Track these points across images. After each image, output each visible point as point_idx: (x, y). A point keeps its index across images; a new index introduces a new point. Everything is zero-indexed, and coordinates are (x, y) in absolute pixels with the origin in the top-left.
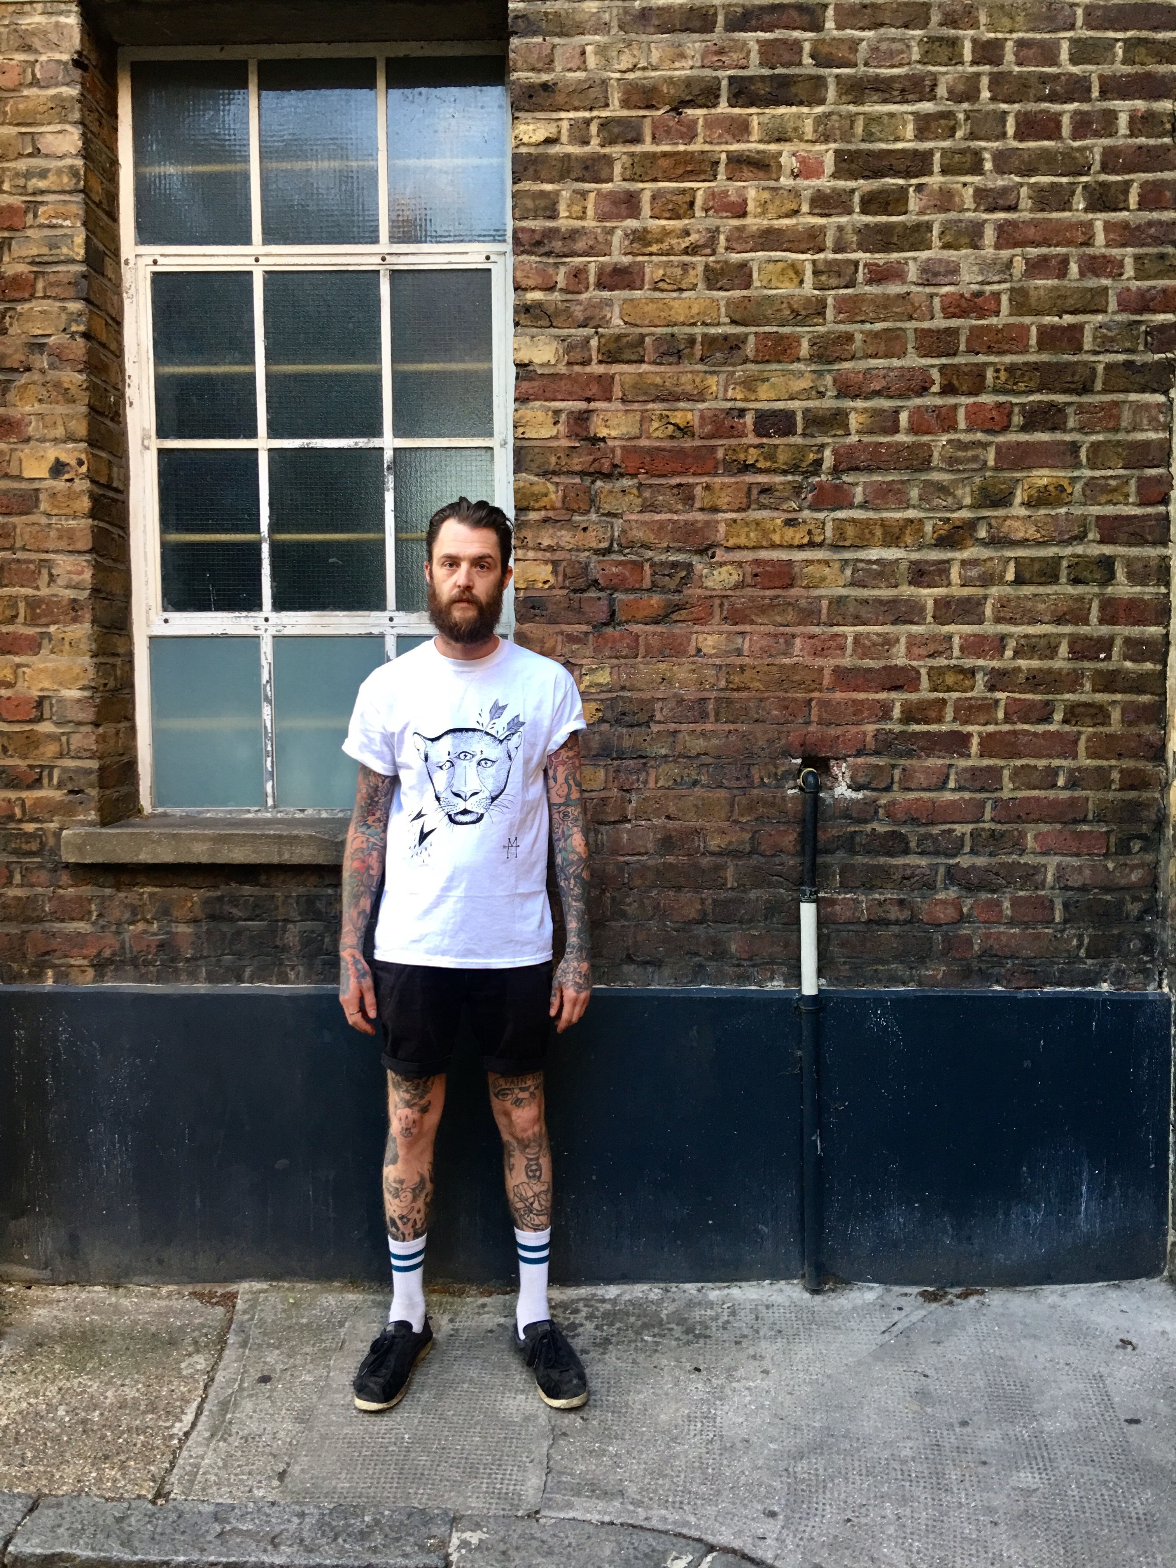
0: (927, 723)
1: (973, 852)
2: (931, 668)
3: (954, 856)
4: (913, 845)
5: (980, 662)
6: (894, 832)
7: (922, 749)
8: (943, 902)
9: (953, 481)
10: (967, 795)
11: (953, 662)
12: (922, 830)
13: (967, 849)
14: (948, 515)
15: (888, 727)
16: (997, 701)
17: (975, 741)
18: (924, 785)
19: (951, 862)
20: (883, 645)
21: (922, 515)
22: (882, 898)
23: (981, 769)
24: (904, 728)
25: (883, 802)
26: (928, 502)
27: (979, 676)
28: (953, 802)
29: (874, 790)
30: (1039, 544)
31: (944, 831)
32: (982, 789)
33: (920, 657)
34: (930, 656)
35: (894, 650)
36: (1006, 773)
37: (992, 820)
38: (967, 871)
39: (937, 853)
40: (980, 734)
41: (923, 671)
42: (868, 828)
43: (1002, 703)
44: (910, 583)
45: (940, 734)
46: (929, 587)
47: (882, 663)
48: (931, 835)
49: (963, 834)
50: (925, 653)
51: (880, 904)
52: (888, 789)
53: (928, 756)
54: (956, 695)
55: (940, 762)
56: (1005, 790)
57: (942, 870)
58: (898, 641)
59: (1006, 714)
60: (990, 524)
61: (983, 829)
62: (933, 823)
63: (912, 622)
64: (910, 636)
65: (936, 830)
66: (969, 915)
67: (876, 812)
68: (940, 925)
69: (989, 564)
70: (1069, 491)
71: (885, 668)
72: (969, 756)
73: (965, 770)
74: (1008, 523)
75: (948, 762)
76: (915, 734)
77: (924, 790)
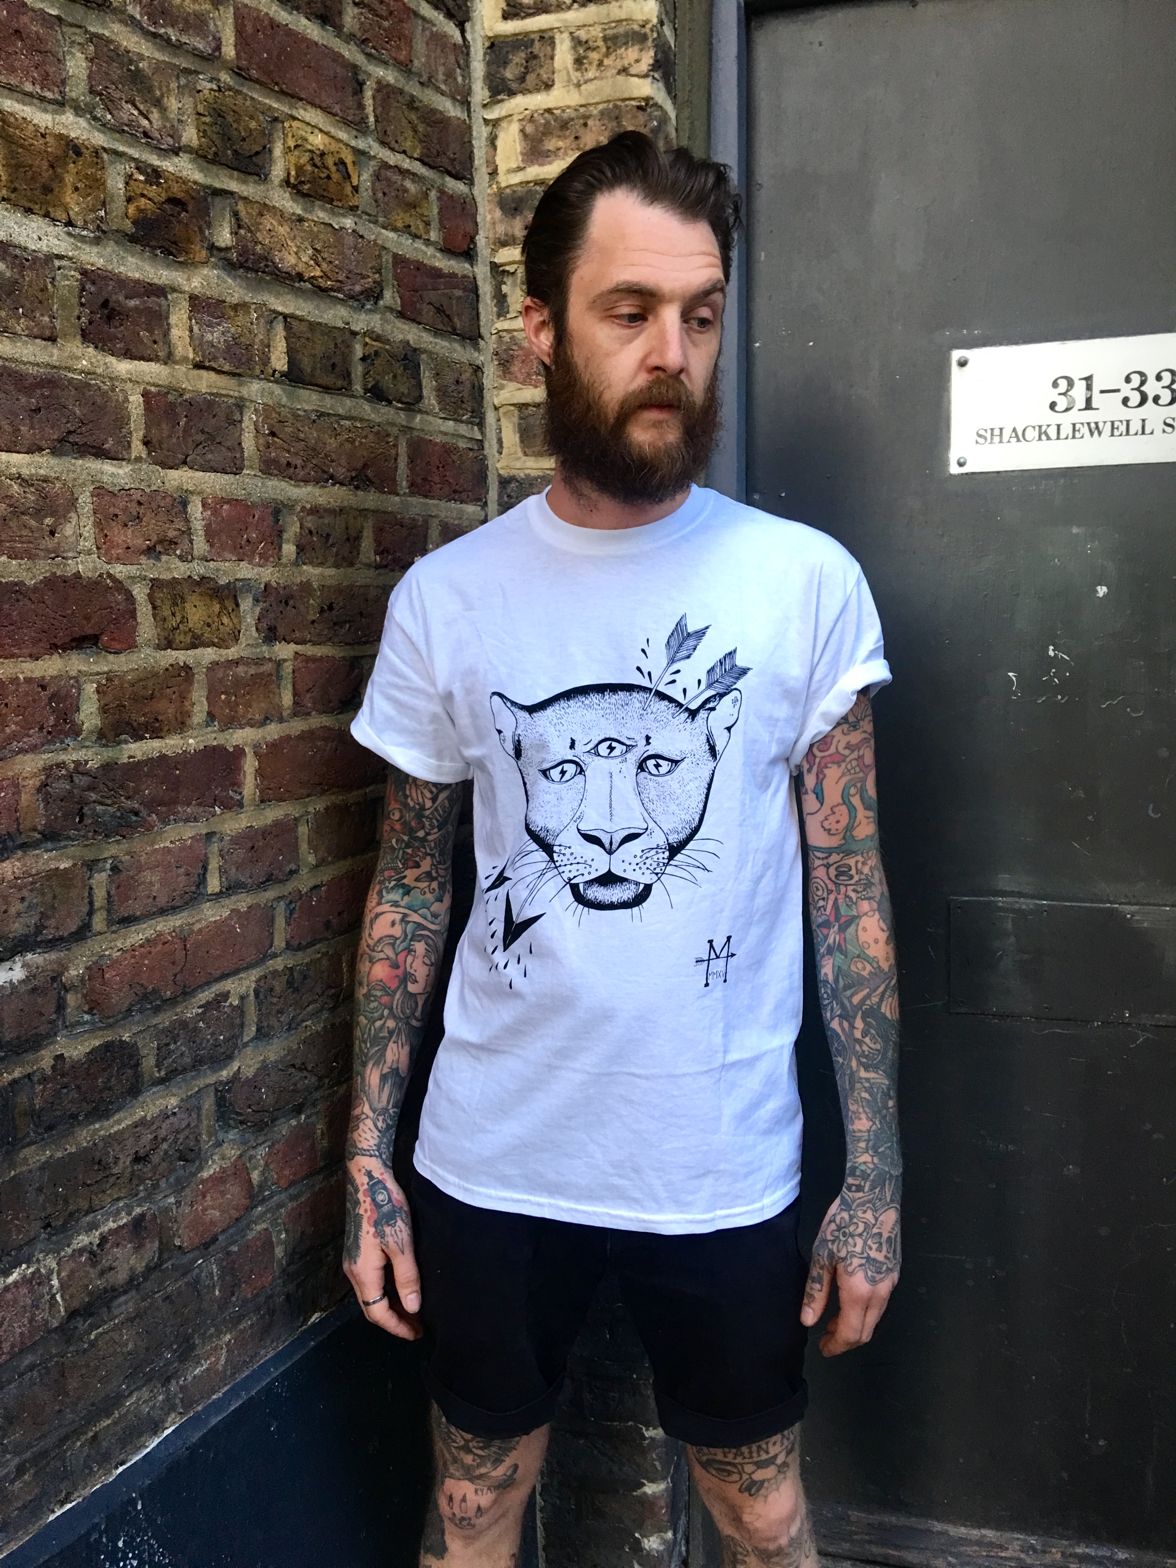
0: (157, 734)
1: (262, 1034)
2: (156, 584)
3: (230, 1058)
4: (149, 1062)
5: (245, 571)
6: (107, 1047)
7: (152, 804)
8: (219, 1179)
9: (159, 68)
10: (242, 902)
11: (198, 569)
12: (164, 1019)
13: (251, 1031)
14: (155, 160)
15: (71, 757)
16: (279, 664)
17: (250, 765)
18: (162, 901)
19: (225, 1074)
20: (39, 514)
21: (99, 139)
22: (94, 1237)
23: (265, 832)
24: (108, 754)
25: (74, 972)
26: (110, 105)
27: (246, 603)
28: (220, 927)
29: (52, 944)
30: (321, 292)
31: (207, 1006)
32: (269, 880)
33: (129, 554)
34: (150, 551)
35: (68, 530)
36: (303, 830)
37: (288, 946)
38: (253, 1084)
39: (198, 1063)
40: (256, 747)
41: (140, 592)
42: (45, 1060)
43: (288, 668)
44: (86, 336)
45: (184, 760)
46: (129, 355)
47: (41, 570)
48: (184, 1024)
49: (242, 998)
50: (140, 543)
51: (93, 1255)
52: (83, 933)
53: (165, 822)
54: (209, 654)
55: (188, 832)
56: (304, 871)
57: (208, 1104)
58: (72, 503)
59: (295, 694)
60: (236, 214)
61: (275, 973)
62: (186, 993)
63: (100, 453)
64: (100, 491)
65: (191, 1011)
66: (262, 1186)
67: (61, 1007)
68: (214, 1239)
69: (241, 319)
70: (355, 183)
71: (52, 583)
72: (240, 804)
73: (236, 840)
74: (269, 222)
75: (202, 828)
76: (135, 768)
77: (163, 912)
